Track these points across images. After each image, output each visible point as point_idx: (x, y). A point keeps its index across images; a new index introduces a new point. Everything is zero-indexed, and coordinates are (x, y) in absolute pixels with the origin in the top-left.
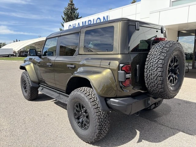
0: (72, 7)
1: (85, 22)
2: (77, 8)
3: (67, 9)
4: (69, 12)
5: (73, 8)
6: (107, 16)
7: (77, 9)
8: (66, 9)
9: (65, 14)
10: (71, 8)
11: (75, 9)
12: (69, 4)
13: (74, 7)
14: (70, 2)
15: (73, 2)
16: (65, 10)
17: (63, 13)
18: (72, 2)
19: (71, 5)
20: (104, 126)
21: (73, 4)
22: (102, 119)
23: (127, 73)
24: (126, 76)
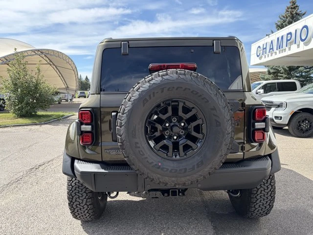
0: (294, 12)
1: (283, 37)
2: (303, 12)
3: (284, 17)
5: (296, 14)
7: (304, 14)
8: (281, 18)
10: (291, 13)
11: (299, 14)
12: (288, 8)
13: (298, 11)
14: (289, 5)
15: (297, 4)
16: (280, 20)
17: (275, 26)
18: (294, 3)
19: (292, 8)
20: (76, 198)
21: (297, 6)
22: (73, 187)
23: (82, 124)
24: (80, 128)
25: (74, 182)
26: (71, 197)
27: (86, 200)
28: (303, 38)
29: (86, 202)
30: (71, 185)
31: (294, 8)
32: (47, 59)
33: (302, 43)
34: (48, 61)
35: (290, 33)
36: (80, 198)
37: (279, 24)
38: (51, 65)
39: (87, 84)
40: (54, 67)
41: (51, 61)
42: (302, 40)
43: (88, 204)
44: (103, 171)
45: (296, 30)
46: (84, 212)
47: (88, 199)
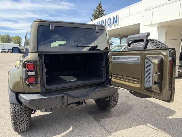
0: (100, 9)
1: (99, 22)
2: (104, 10)
3: (96, 11)
4: (97, 14)
5: (101, 10)
6: (117, 16)
7: (104, 11)
9: (93, 15)
10: (99, 10)
12: (97, 7)
13: (102, 9)
14: (98, 5)
16: (94, 12)
18: (100, 5)
19: (99, 7)
20: (19, 118)
21: (101, 6)
22: (16, 111)
23: (28, 71)
24: (27, 74)
25: (17, 108)
26: (15, 118)
27: (25, 118)
28: (109, 24)
29: (26, 119)
30: (15, 110)
31: (100, 7)
33: (108, 26)
35: (103, 21)
36: (22, 118)
37: (94, 14)
42: (109, 25)
43: (27, 120)
44: (44, 97)
45: (106, 20)
46: (24, 125)
47: (27, 117)
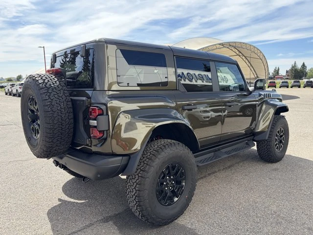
32: (236, 51)
34: (238, 53)
38: (239, 56)
39: (302, 72)
40: (244, 57)
41: (240, 52)
